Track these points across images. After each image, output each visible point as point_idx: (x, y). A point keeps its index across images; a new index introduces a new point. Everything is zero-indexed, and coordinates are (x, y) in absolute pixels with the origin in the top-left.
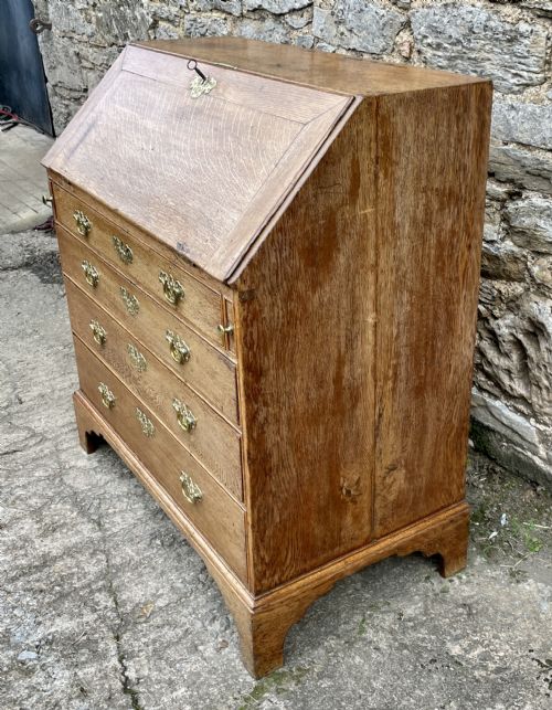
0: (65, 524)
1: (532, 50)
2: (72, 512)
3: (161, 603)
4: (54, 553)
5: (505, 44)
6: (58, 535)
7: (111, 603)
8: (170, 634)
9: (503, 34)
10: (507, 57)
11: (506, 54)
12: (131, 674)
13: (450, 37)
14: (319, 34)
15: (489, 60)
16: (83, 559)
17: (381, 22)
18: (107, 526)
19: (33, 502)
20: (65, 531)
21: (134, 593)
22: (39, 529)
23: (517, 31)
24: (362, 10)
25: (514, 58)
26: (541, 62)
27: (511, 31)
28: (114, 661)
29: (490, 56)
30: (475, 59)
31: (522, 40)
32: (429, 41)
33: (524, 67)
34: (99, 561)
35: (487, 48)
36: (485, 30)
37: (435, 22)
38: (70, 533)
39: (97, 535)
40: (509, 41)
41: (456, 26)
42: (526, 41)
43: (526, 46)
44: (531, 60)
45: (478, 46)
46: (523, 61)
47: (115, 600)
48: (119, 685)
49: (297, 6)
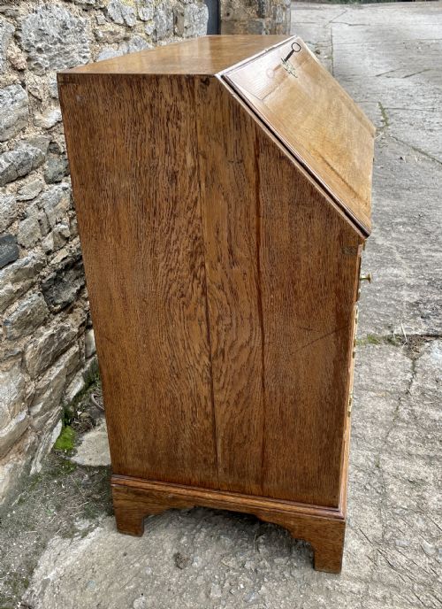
0: (403, 482)
2: (392, 490)
3: (372, 394)
4: (421, 462)
6: (412, 475)
7: (401, 408)
8: (379, 379)
12: (409, 375)
16: (402, 447)
18: (373, 459)
19: (420, 525)
20: (406, 476)
21: (384, 406)
22: (425, 490)
28: (415, 383)
34: (393, 438)
38: (403, 472)
39: (384, 457)
47: (397, 409)
48: (418, 375)
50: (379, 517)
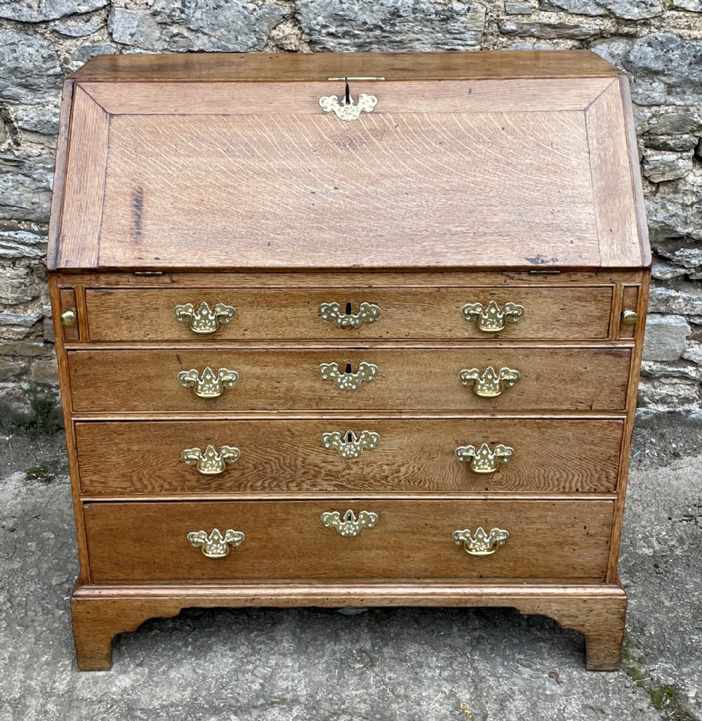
1: (469, 25)
5: (437, 23)
8: (518, 705)
9: (436, 14)
10: (440, 35)
11: (438, 32)
13: (365, 23)
14: (127, 40)
15: (418, 40)
17: (253, 18)
18: (288, 697)
21: (433, 711)
23: (451, 10)
24: (219, 7)
25: (448, 36)
26: (480, 35)
27: (443, 10)
29: (419, 36)
30: (400, 42)
31: (458, 18)
32: (332, 30)
33: (459, 42)
35: (416, 29)
36: (414, 13)
37: (343, 10)
39: (297, 711)
40: (443, 20)
41: (372, 11)
42: (463, 19)
43: (462, 23)
44: (467, 35)
45: (406, 28)
46: (458, 36)
49: (84, 9)
50: (172, 705)
